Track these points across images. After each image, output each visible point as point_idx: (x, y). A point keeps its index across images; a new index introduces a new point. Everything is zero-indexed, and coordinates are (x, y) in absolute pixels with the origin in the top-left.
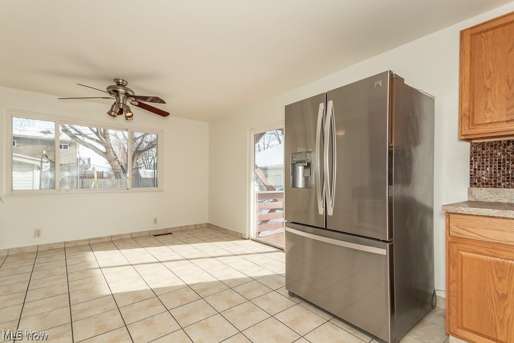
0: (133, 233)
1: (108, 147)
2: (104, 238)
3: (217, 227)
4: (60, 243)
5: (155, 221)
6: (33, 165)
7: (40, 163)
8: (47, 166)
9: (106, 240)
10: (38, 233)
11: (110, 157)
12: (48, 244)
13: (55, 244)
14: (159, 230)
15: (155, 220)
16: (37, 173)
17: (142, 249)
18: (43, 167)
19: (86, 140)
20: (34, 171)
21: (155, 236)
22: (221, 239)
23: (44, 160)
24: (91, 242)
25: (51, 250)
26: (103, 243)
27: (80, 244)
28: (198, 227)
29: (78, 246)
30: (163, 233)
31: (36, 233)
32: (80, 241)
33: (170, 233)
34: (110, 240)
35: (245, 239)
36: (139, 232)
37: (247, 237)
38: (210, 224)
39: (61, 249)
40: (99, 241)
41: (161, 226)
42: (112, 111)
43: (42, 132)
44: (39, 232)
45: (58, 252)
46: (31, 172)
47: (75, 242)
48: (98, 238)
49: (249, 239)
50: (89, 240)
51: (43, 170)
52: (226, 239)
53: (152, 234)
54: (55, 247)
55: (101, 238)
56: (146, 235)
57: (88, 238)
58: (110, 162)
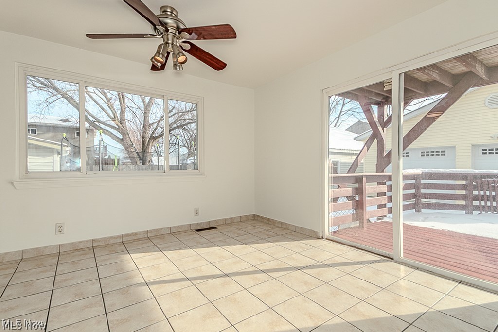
0: (172, 227)
1: (124, 132)
2: (140, 233)
3: (268, 219)
4: (87, 241)
5: (197, 212)
6: (53, 149)
7: (60, 147)
8: (67, 150)
9: (142, 236)
10: (60, 229)
11: (126, 144)
12: (73, 243)
13: (81, 242)
14: (201, 223)
15: (197, 210)
16: (57, 158)
17: (190, 251)
18: (63, 152)
19: (102, 126)
20: (54, 156)
21: (198, 231)
22: (285, 238)
23: (64, 144)
24: (125, 239)
25: (77, 250)
26: (138, 240)
27: (112, 241)
28: (244, 220)
29: (108, 244)
30: (205, 228)
31: (58, 229)
32: (111, 238)
33: (214, 228)
34: (146, 236)
35: (318, 238)
36: (178, 226)
37: (320, 236)
38: (258, 216)
39: (89, 249)
40: (134, 238)
41: (204, 219)
42: (159, 54)
43: (61, 120)
44: (61, 227)
45: (86, 254)
46: (51, 157)
47: (105, 239)
48: (132, 234)
49: (322, 238)
50: (122, 236)
51: (63, 155)
52: (291, 237)
53: (193, 228)
54: (81, 246)
55: (136, 234)
56: (186, 229)
57: (120, 234)
58: (126, 149)
